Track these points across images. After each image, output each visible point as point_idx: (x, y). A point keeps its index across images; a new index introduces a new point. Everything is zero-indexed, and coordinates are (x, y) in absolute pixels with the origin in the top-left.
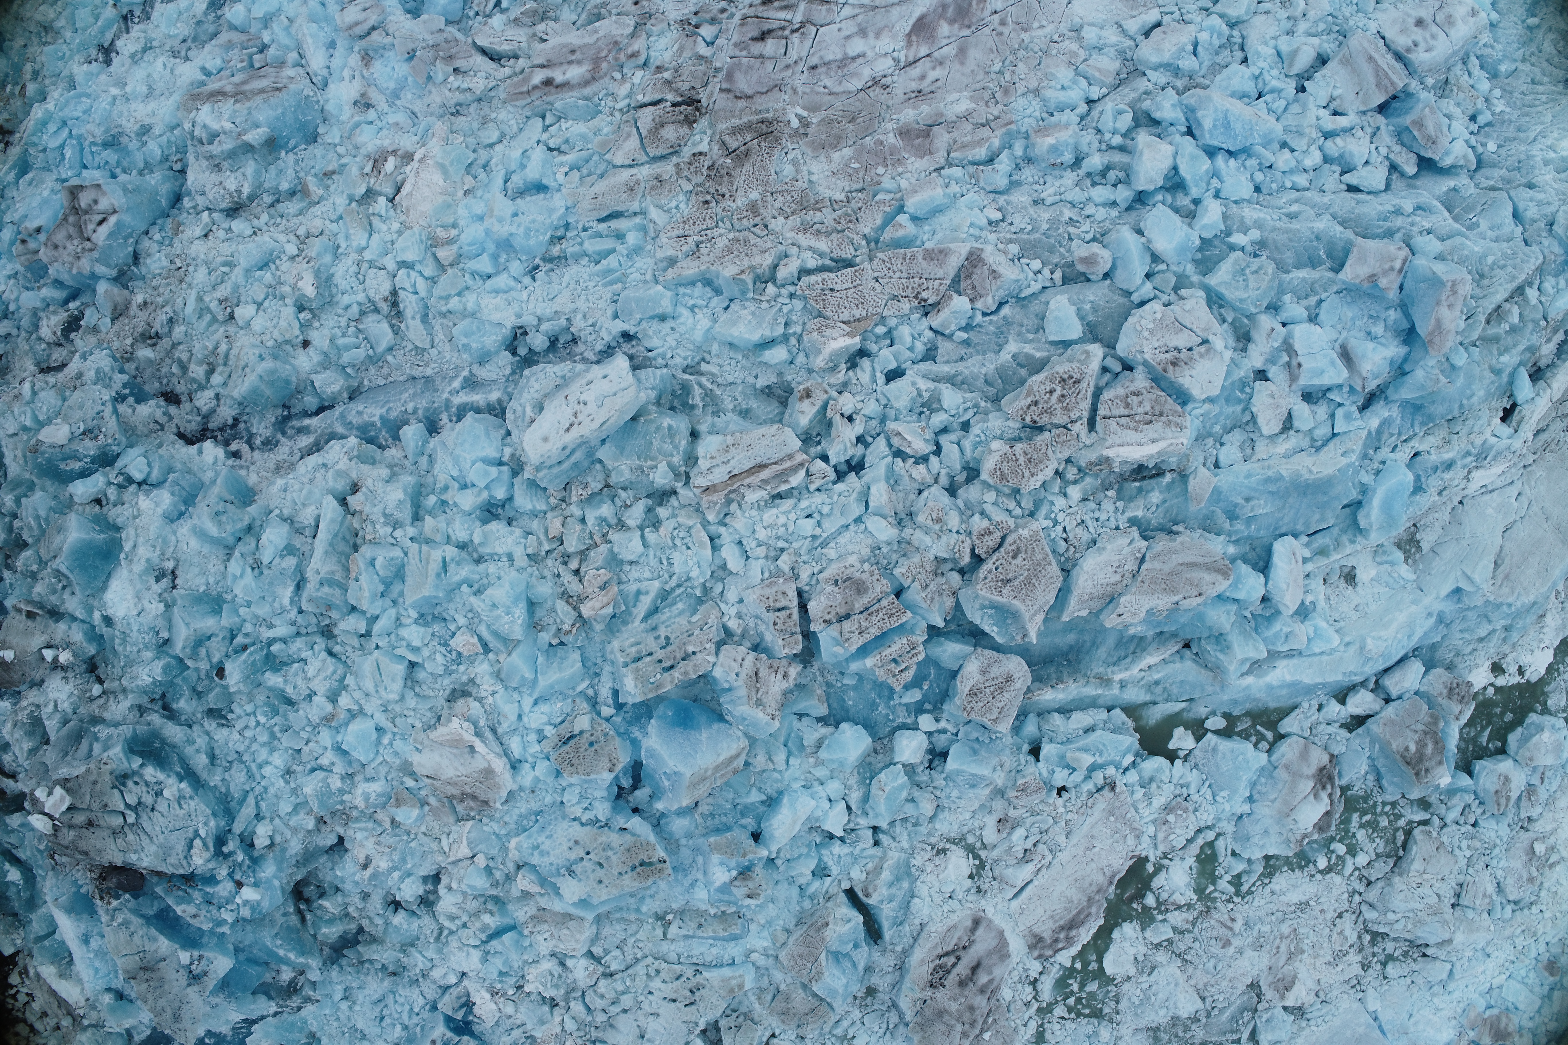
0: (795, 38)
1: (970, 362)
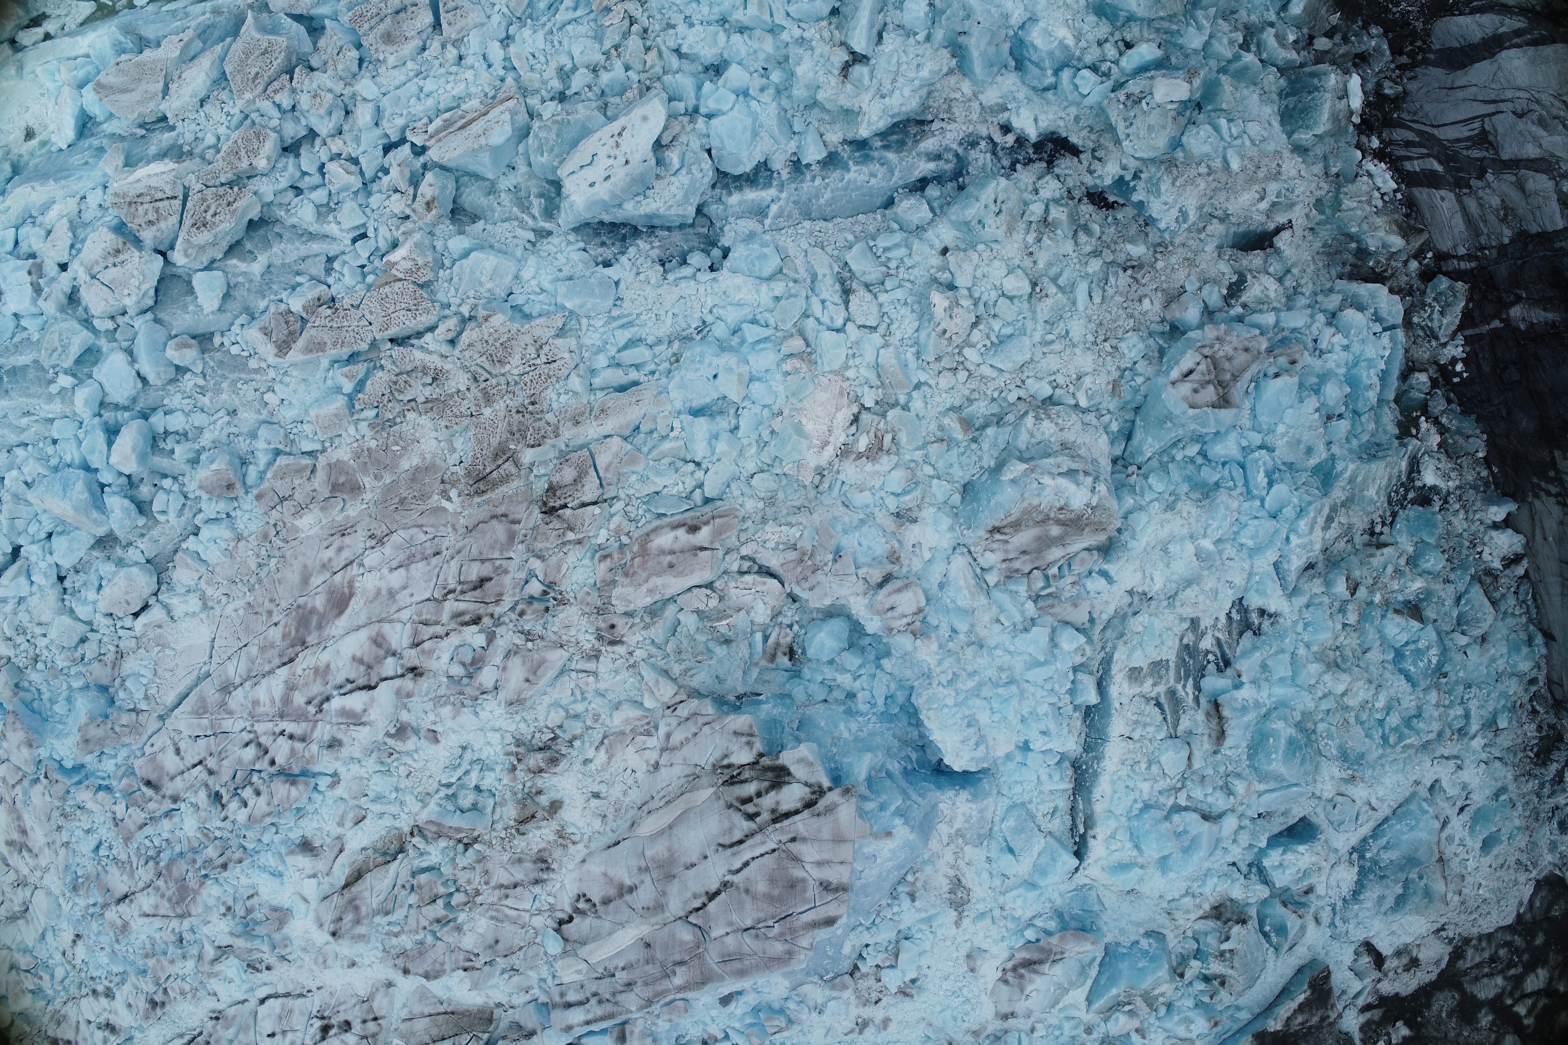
0: (452, 583)
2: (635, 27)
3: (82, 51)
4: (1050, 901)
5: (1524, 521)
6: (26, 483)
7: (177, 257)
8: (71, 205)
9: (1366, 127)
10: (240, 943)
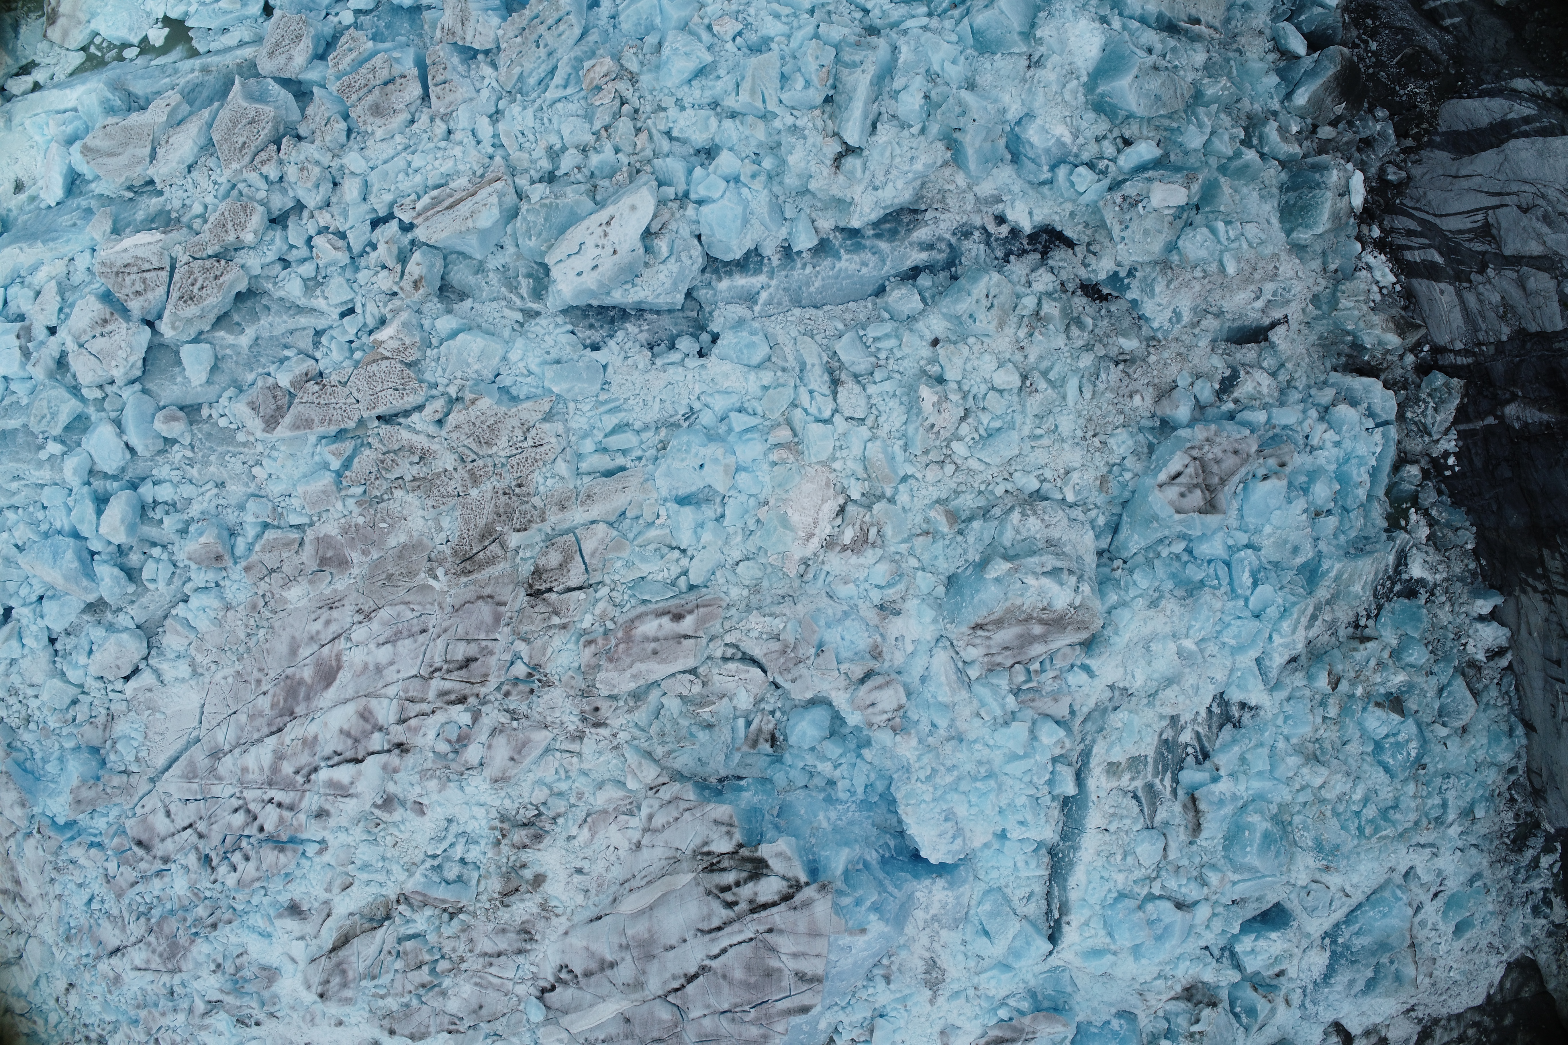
0: (438, 662)
1: (282, 329)
2: (626, 108)
3: (70, 105)
4: (1024, 981)
5: (1510, 615)
6: (17, 546)
7: (165, 327)
8: (60, 267)
9: (1367, 215)
10: (229, 999)
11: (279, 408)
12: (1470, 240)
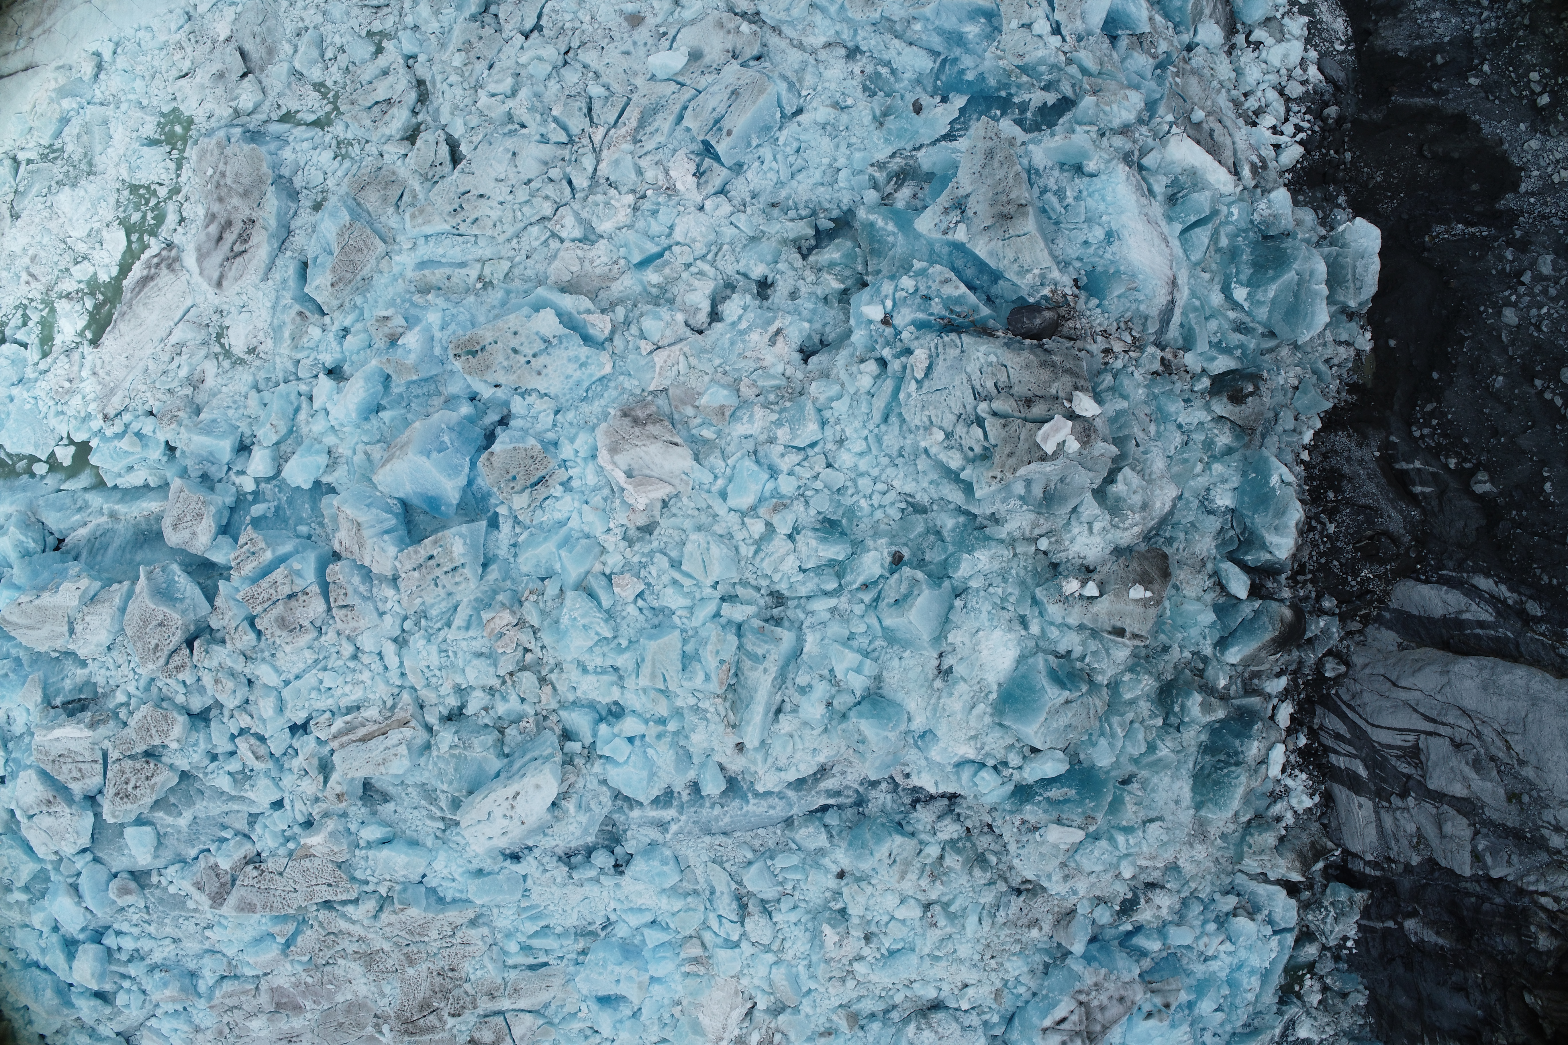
1: (219, 811)
2: (529, 656)
11: (223, 885)
12: (1398, 757)
